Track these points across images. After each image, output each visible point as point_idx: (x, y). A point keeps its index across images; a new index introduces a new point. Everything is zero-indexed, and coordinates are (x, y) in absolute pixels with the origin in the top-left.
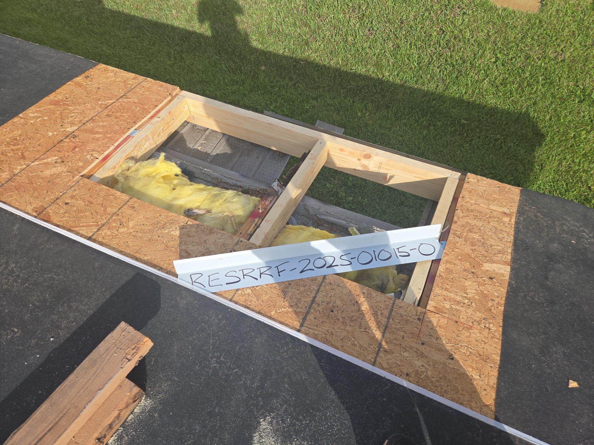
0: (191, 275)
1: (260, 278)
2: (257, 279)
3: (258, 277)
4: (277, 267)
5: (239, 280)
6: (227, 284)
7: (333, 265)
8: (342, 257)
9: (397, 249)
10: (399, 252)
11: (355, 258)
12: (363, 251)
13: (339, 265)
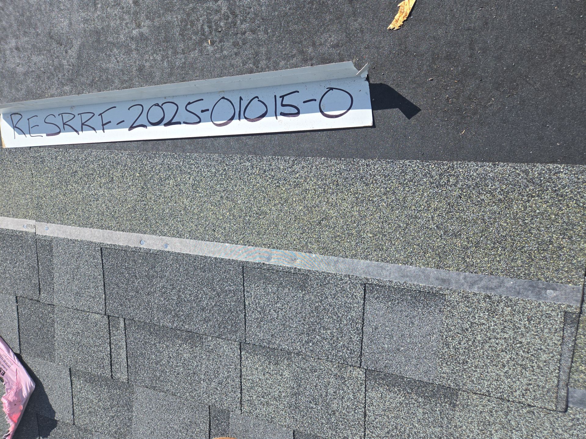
0: (11, 115)
1: (82, 131)
4: (101, 114)
6: (48, 135)
7: (173, 121)
8: (188, 106)
9: (280, 97)
10: (283, 105)
11: (208, 110)
12: (223, 98)
13: (182, 122)
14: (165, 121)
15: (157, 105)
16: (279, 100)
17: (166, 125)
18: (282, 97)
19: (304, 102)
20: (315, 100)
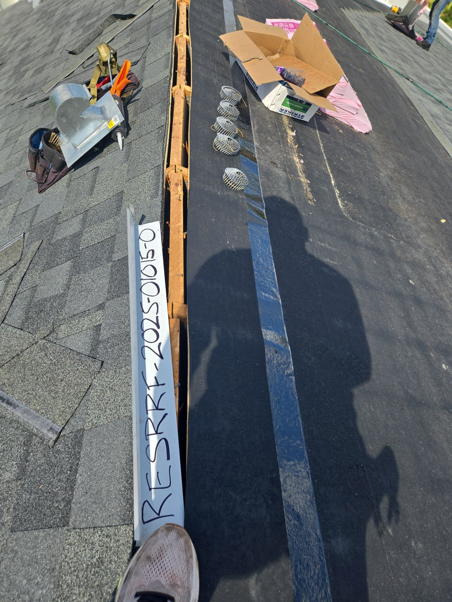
0: (144, 523)
1: (164, 409)
2: (166, 414)
3: (163, 413)
4: (148, 387)
5: (163, 440)
6: (168, 458)
8: (145, 312)
9: (142, 259)
10: (147, 257)
11: (148, 298)
12: (141, 289)
13: (157, 315)
14: (156, 328)
15: (143, 335)
16: (144, 260)
17: (159, 327)
18: (142, 258)
19: (146, 248)
20: (145, 244)
